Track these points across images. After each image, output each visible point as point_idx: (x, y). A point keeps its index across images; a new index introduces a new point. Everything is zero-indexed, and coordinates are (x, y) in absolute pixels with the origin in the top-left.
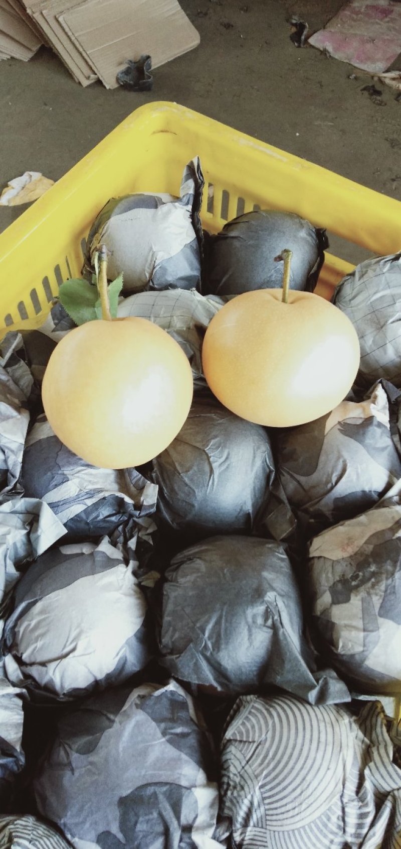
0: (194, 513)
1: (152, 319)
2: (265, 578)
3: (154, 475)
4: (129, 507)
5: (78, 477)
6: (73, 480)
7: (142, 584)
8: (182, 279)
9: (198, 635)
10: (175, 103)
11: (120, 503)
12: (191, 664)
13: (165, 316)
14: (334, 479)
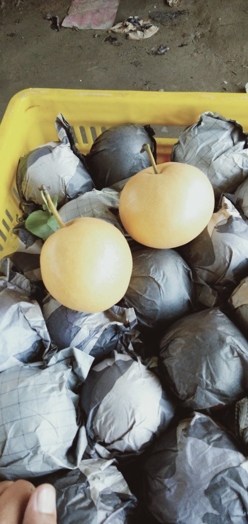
0: (159, 314)
1: (82, 216)
2: (221, 331)
3: (126, 303)
4: (122, 328)
5: (85, 324)
6: (84, 327)
7: (151, 367)
8: (84, 186)
9: (200, 380)
10: (31, 88)
11: (116, 328)
12: (203, 398)
13: (88, 211)
14: (228, 260)
